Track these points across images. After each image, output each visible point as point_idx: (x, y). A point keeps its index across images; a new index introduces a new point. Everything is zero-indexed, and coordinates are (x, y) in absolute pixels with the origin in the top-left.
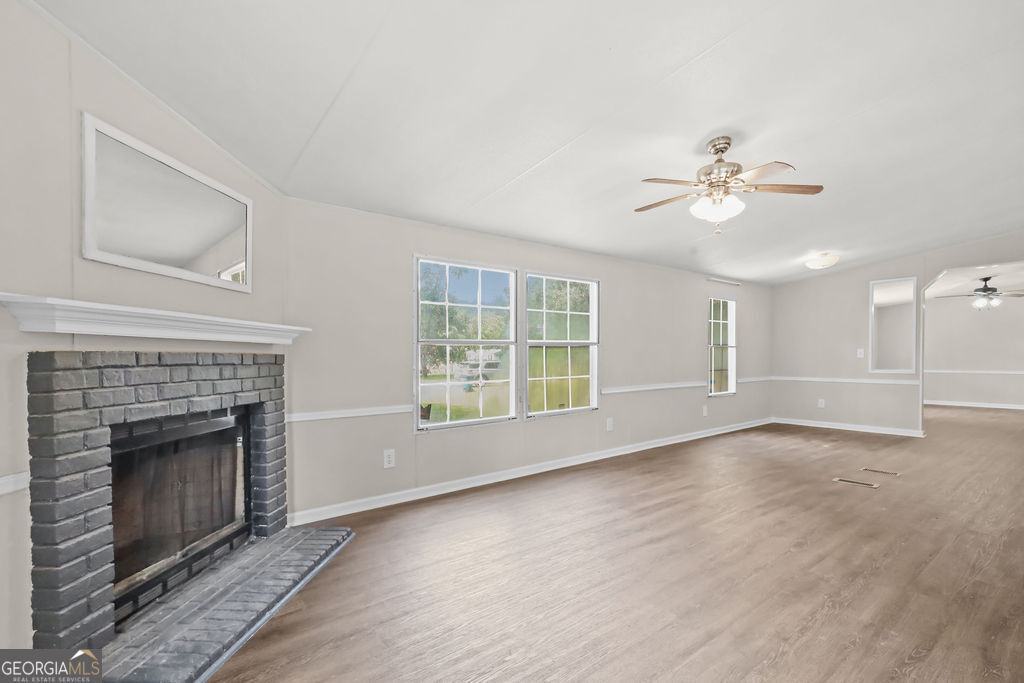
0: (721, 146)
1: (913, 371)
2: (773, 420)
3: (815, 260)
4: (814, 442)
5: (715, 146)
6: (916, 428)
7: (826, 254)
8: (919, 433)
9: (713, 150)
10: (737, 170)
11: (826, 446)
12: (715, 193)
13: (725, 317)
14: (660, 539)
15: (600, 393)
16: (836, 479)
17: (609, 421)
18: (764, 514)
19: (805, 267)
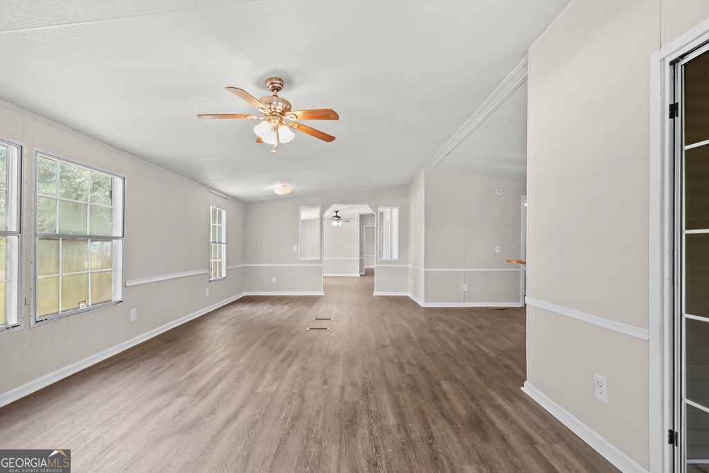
0: (277, 85)
1: (318, 258)
2: (246, 294)
3: (279, 189)
4: (278, 305)
5: (272, 83)
6: (321, 291)
7: (285, 186)
8: (321, 293)
9: (270, 87)
10: (288, 108)
11: (286, 307)
12: (272, 120)
13: (220, 222)
14: (235, 416)
15: (124, 286)
16: (308, 329)
17: (133, 312)
18: (290, 365)
19: (274, 192)
